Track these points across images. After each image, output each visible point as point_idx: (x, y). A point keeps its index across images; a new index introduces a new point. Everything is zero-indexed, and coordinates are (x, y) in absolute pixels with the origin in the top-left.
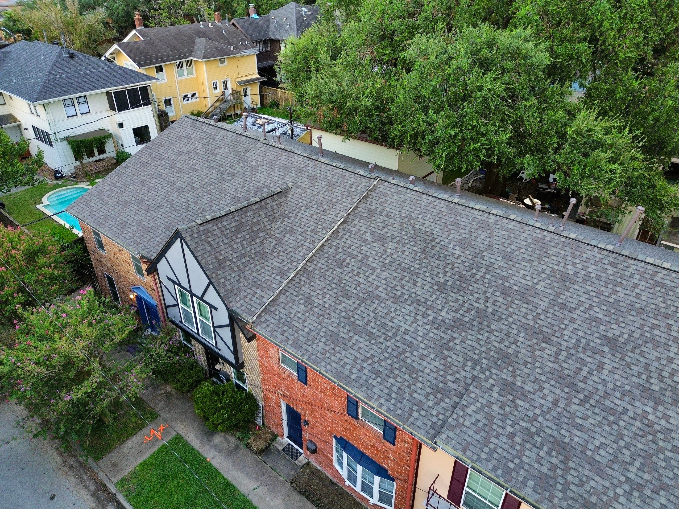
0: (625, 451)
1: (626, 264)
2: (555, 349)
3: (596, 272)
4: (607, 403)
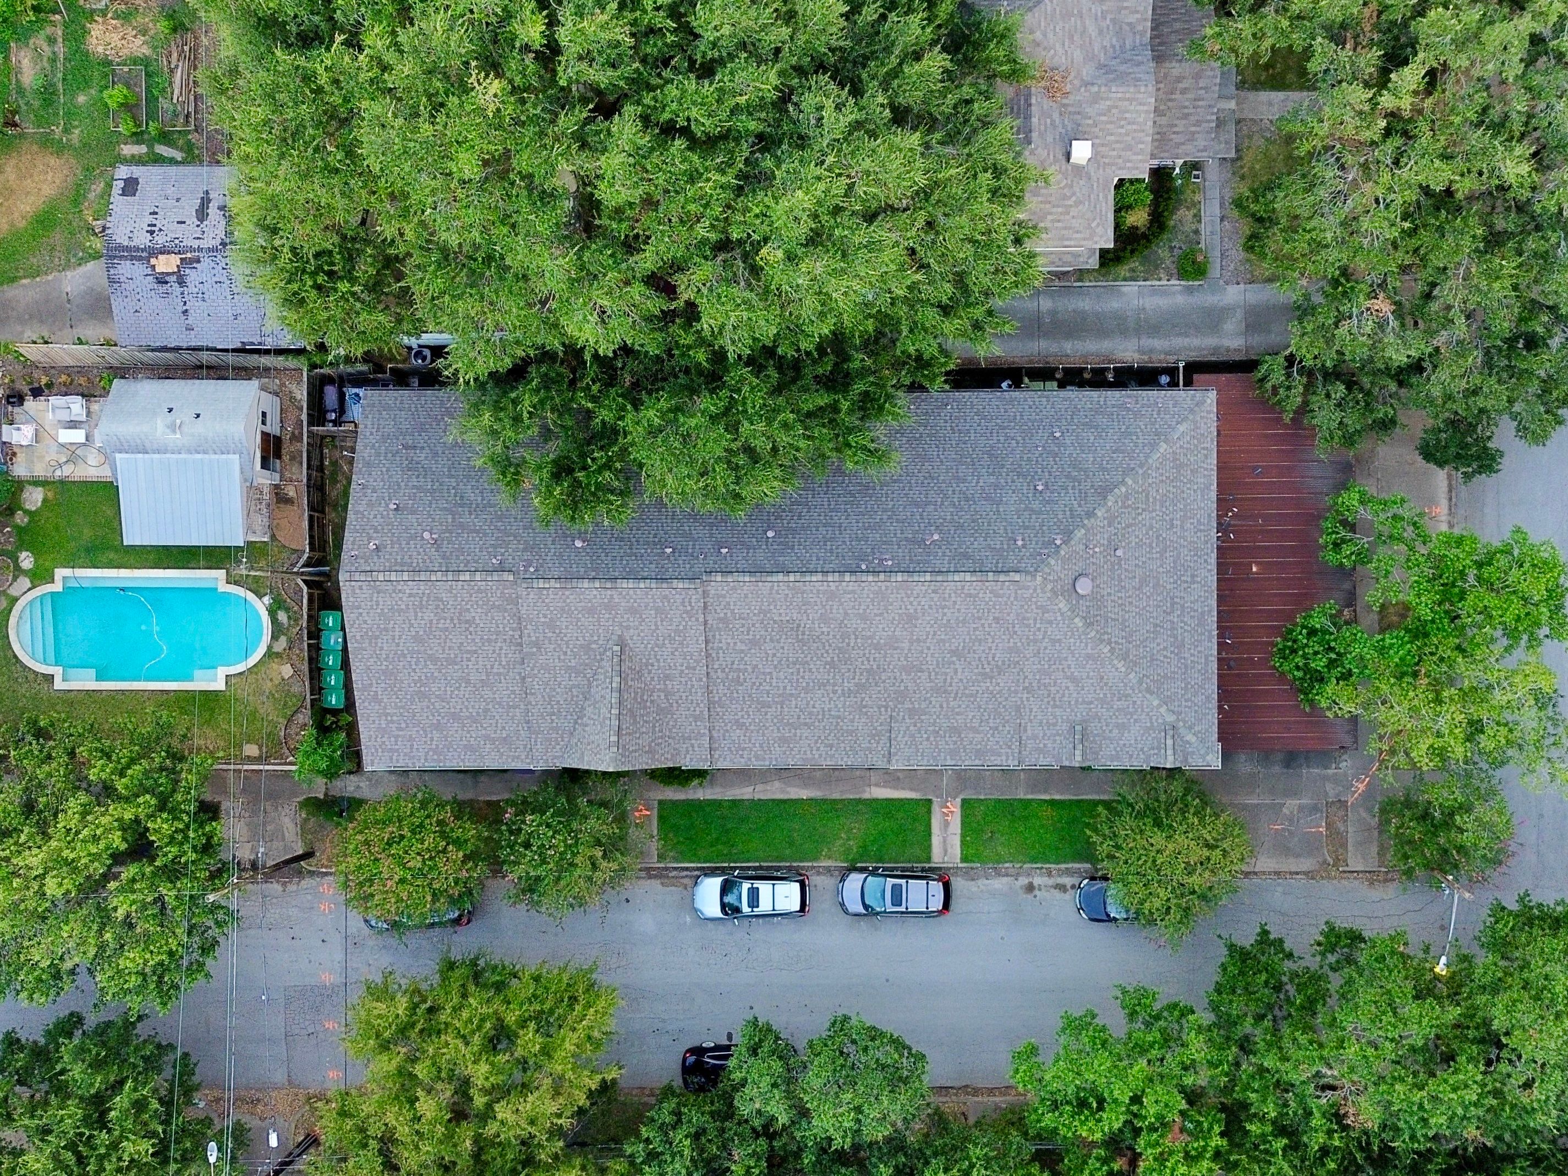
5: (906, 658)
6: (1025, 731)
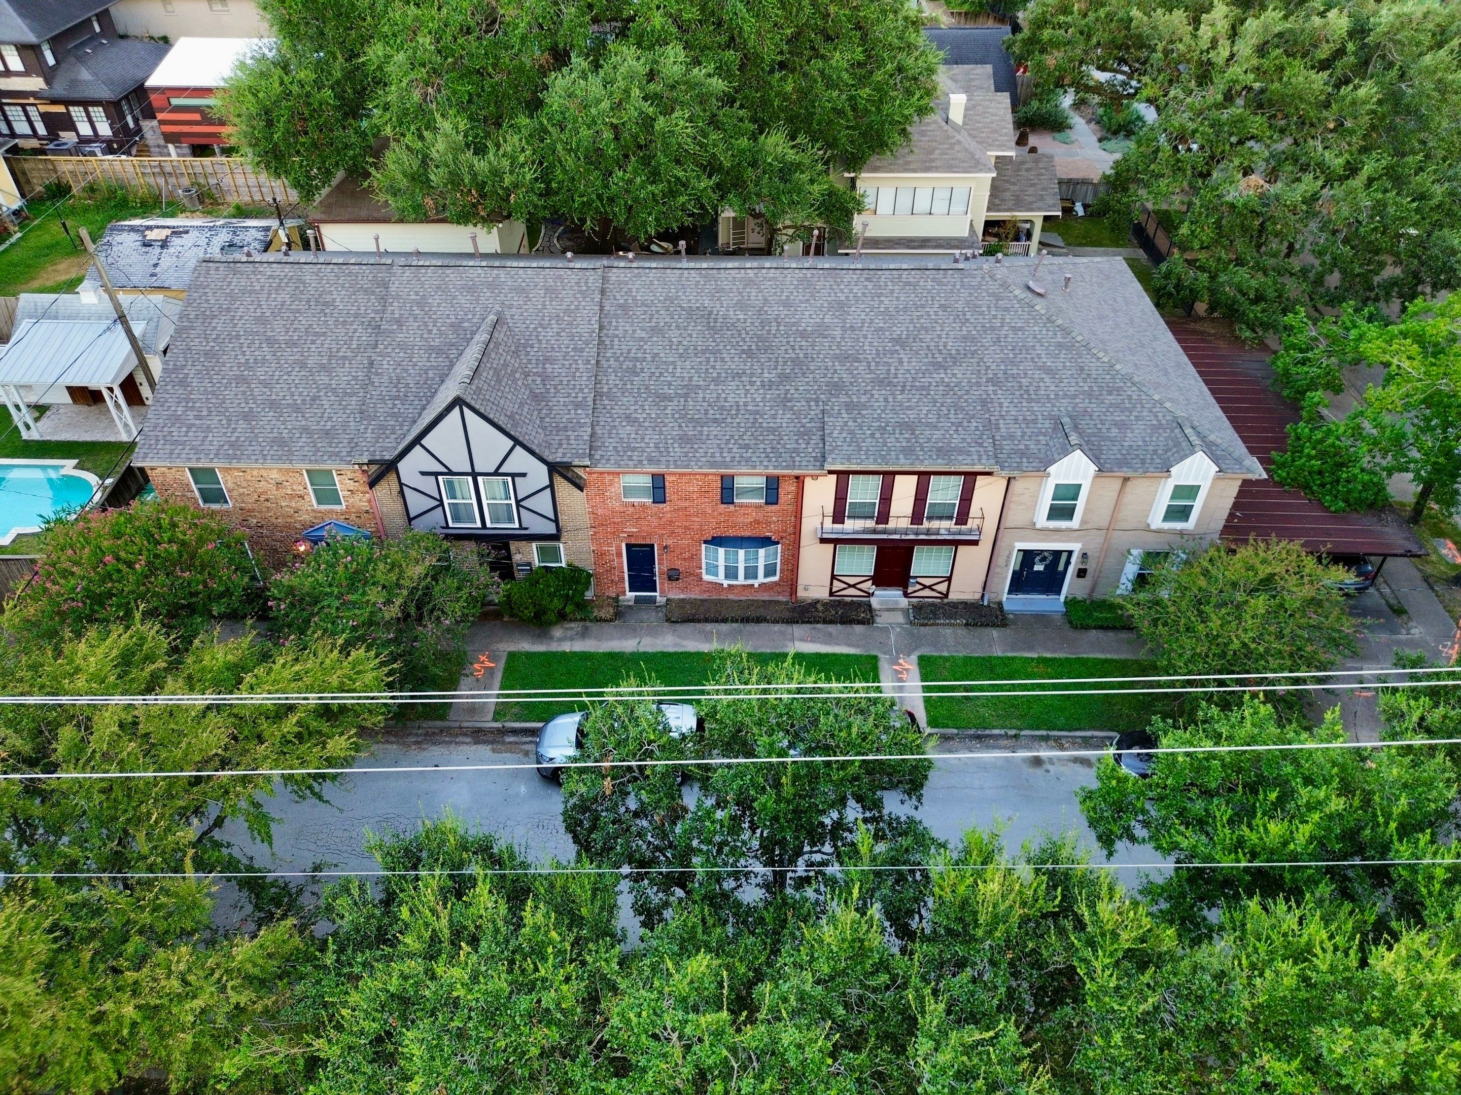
2: (865, 364)
3: (860, 291)
4: (917, 384)
5: (839, 346)
6: (998, 429)
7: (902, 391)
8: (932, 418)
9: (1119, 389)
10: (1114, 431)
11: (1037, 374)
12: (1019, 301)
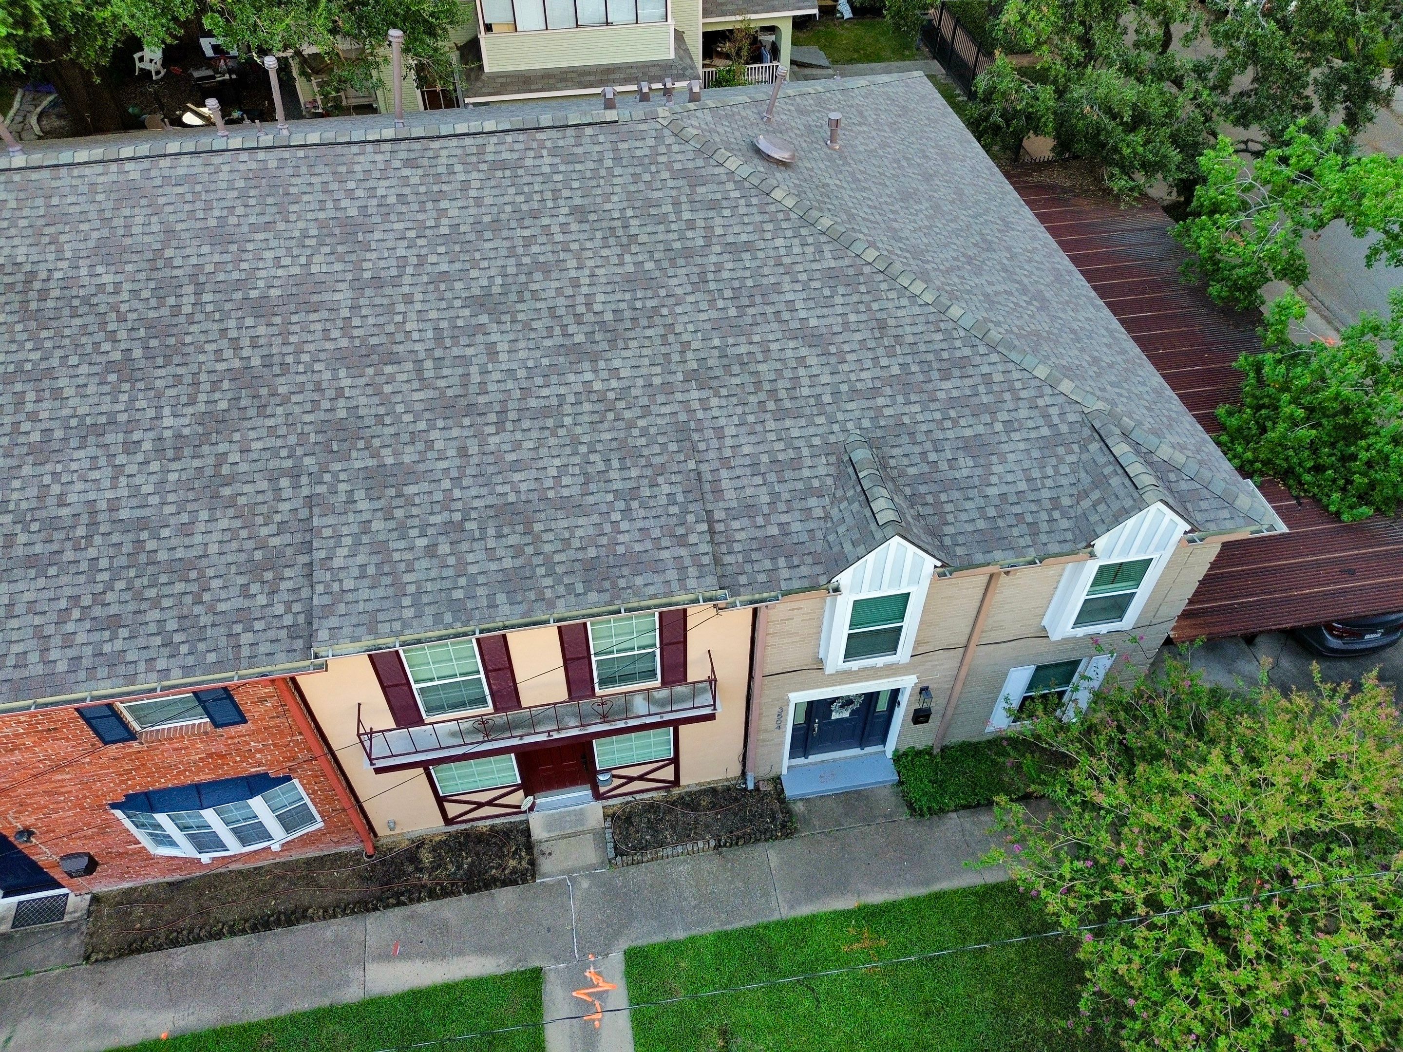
0: (593, 457)
1: (431, 154)
2: (409, 366)
3: (392, 191)
4: (533, 403)
5: (347, 327)
6: (718, 492)
7: (500, 426)
8: (571, 485)
9: (963, 363)
10: (965, 462)
11: (792, 349)
12: (739, 184)
